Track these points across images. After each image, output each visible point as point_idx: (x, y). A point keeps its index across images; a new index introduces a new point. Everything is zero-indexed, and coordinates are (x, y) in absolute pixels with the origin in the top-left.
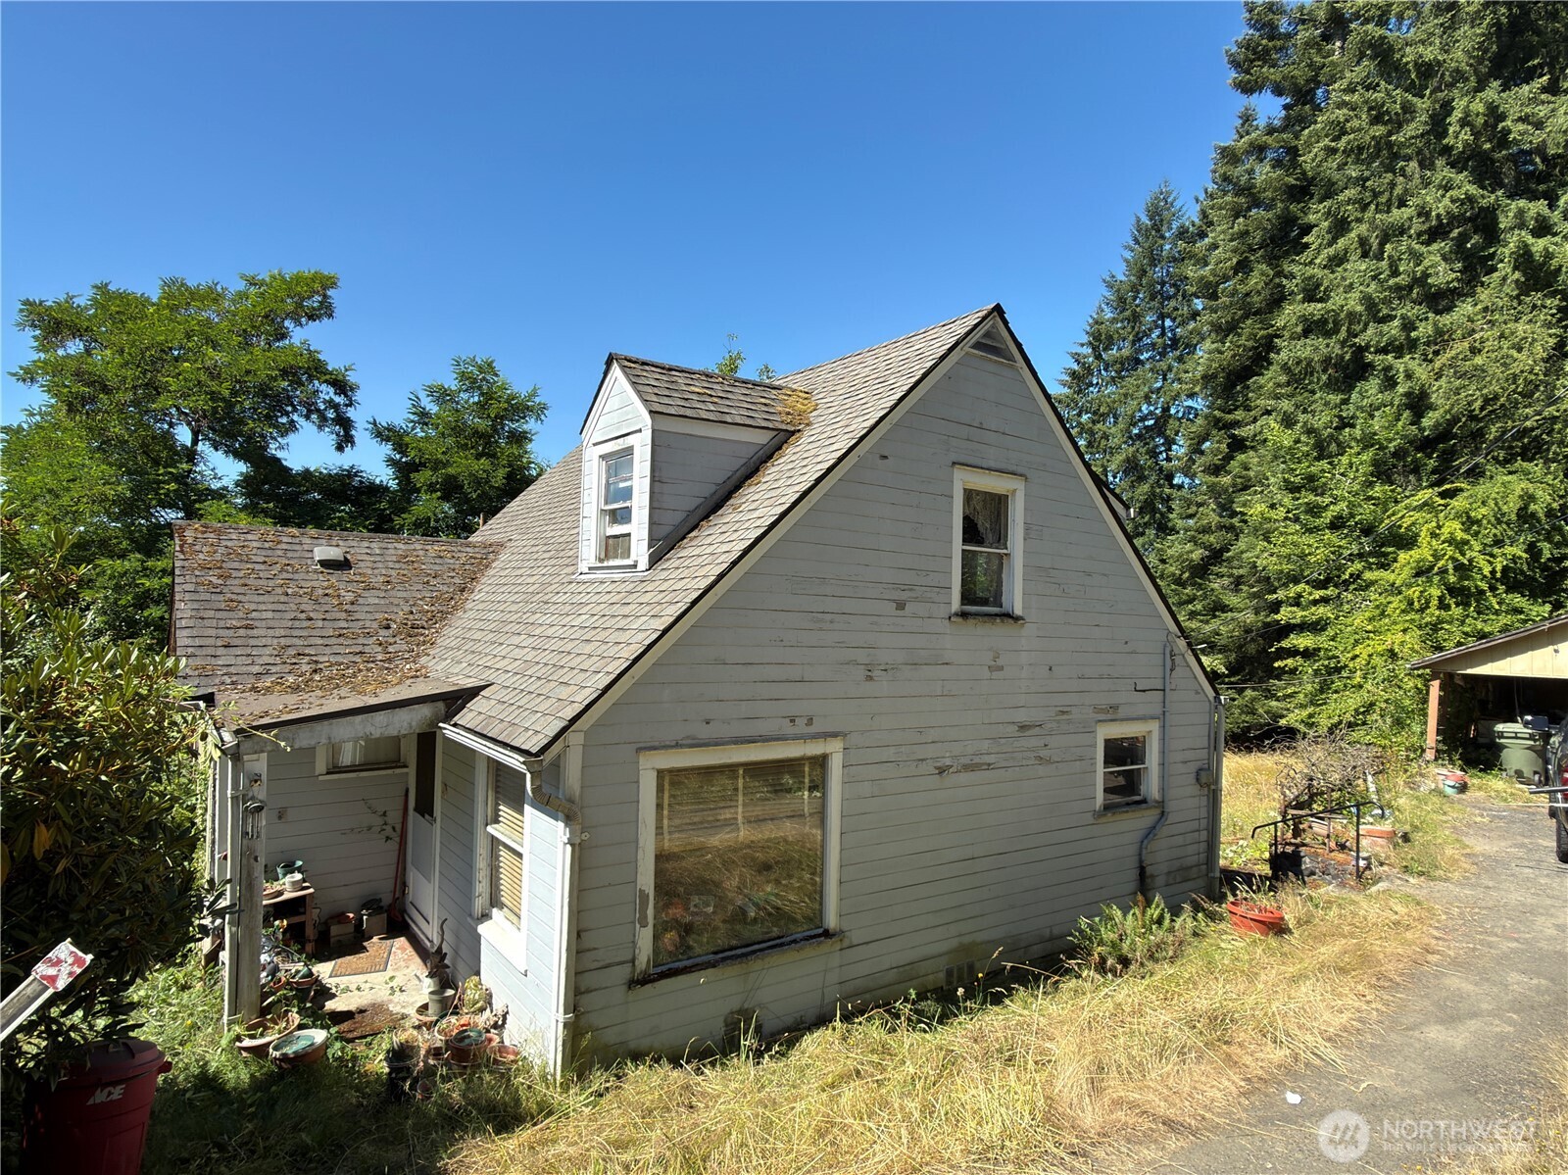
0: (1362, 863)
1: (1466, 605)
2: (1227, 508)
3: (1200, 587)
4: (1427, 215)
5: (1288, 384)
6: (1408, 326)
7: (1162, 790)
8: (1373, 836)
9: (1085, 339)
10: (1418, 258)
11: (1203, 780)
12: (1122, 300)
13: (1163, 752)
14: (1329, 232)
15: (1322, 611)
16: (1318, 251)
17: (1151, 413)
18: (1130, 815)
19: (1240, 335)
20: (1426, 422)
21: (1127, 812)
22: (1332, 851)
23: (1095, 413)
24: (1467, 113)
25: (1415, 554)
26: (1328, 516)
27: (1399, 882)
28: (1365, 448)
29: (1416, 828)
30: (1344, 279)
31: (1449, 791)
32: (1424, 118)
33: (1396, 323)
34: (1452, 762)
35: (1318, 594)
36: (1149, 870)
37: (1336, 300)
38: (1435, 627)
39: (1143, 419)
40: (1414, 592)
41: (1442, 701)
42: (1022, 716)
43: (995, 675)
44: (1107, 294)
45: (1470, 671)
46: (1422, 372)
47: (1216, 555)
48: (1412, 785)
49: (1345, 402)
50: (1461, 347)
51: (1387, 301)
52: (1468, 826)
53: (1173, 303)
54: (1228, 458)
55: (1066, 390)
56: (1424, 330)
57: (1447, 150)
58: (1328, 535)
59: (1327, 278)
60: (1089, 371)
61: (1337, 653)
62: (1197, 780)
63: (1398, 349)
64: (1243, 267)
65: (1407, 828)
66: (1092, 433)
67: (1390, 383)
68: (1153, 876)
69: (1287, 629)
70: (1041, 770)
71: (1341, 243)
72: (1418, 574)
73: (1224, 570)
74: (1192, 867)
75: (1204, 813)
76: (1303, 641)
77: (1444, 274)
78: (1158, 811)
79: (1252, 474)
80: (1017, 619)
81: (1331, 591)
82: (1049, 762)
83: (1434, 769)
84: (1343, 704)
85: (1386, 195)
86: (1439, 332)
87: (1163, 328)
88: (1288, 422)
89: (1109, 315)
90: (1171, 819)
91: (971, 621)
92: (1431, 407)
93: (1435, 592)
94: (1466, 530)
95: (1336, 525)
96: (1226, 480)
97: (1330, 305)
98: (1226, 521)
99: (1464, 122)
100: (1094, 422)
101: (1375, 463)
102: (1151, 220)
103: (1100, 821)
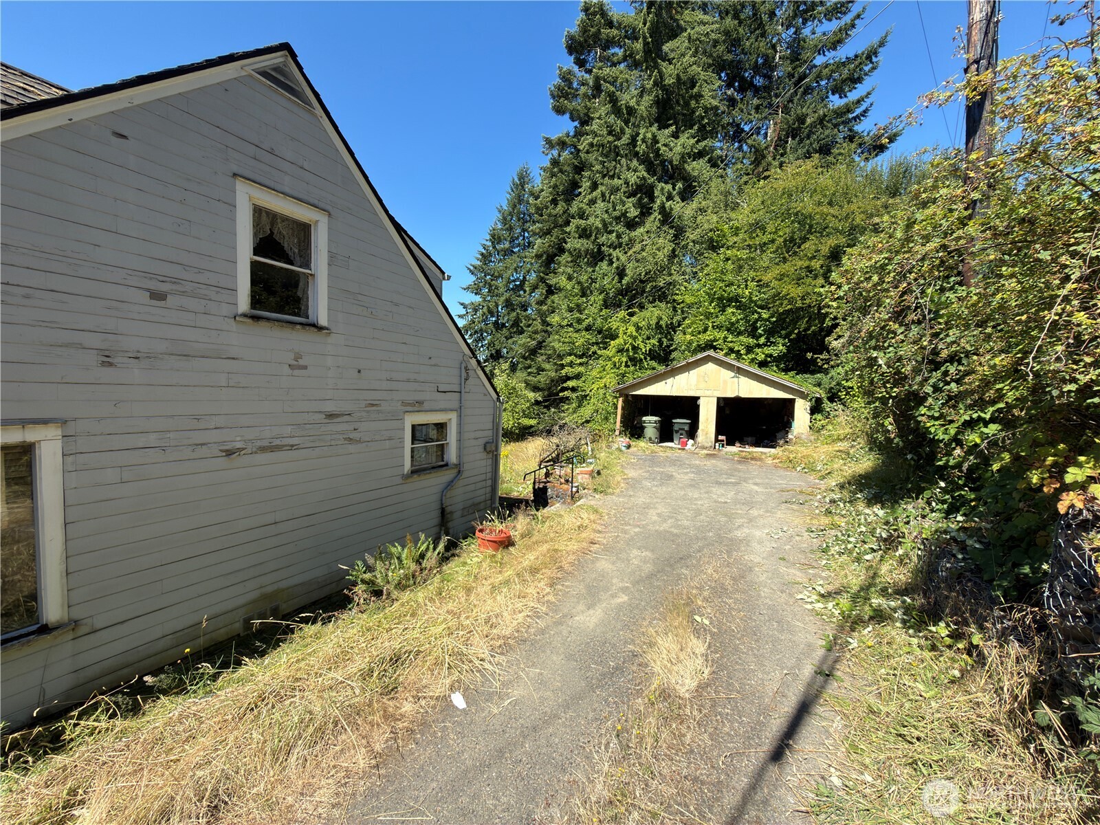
0: (574, 489)
1: (635, 365)
2: (545, 323)
3: (532, 360)
4: (628, 184)
5: (572, 262)
6: (619, 236)
7: (459, 456)
8: (581, 474)
9: (488, 237)
10: (624, 203)
11: (488, 449)
12: (505, 219)
13: (460, 433)
14: (590, 188)
15: (581, 369)
16: (585, 197)
17: (518, 278)
18: (433, 475)
19: (552, 236)
20: (624, 282)
21: (430, 473)
22: (561, 484)
23: (492, 276)
24: (645, 137)
25: (617, 341)
26: (585, 324)
27: (591, 498)
28: (600, 294)
29: (605, 467)
30: (595, 211)
31: (624, 449)
32: (628, 136)
33: (614, 234)
34: (626, 435)
35: (578, 361)
36: (448, 509)
37: (591, 220)
38: (623, 375)
39: (514, 281)
40: (616, 359)
41: (623, 408)
42: (330, 407)
43: (296, 372)
44: (499, 215)
45: (634, 393)
46: (623, 258)
47: (540, 345)
48: (609, 447)
49: (594, 271)
50: (637, 247)
51: (611, 223)
52: (628, 464)
53: (528, 224)
54: (546, 297)
55: (479, 263)
56: (625, 239)
57: (637, 154)
58: (584, 333)
59: (588, 210)
60: (490, 255)
61: (585, 388)
62: (485, 449)
63: (614, 247)
64: (554, 202)
65: (600, 468)
66: (490, 286)
67: (611, 263)
68: (451, 513)
69: (568, 378)
70: (352, 448)
71: (594, 194)
72: (618, 352)
73: (543, 351)
74: (480, 503)
75: (489, 469)
76: (571, 384)
77: (633, 213)
78: (455, 471)
79: (555, 305)
80: (321, 328)
81: (584, 360)
82: (359, 441)
83: (619, 439)
84: (587, 411)
85: (613, 172)
86: (630, 240)
87: (524, 236)
88: (570, 278)
89: (499, 226)
90: (465, 474)
91: (262, 323)
92: (626, 275)
93: (624, 359)
94: (637, 331)
95: (588, 329)
96: (545, 308)
97: (588, 222)
98: (544, 328)
99: (644, 141)
100: (492, 280)
101: (605, 301)
102: (519, 180)
103: (408, 481)
